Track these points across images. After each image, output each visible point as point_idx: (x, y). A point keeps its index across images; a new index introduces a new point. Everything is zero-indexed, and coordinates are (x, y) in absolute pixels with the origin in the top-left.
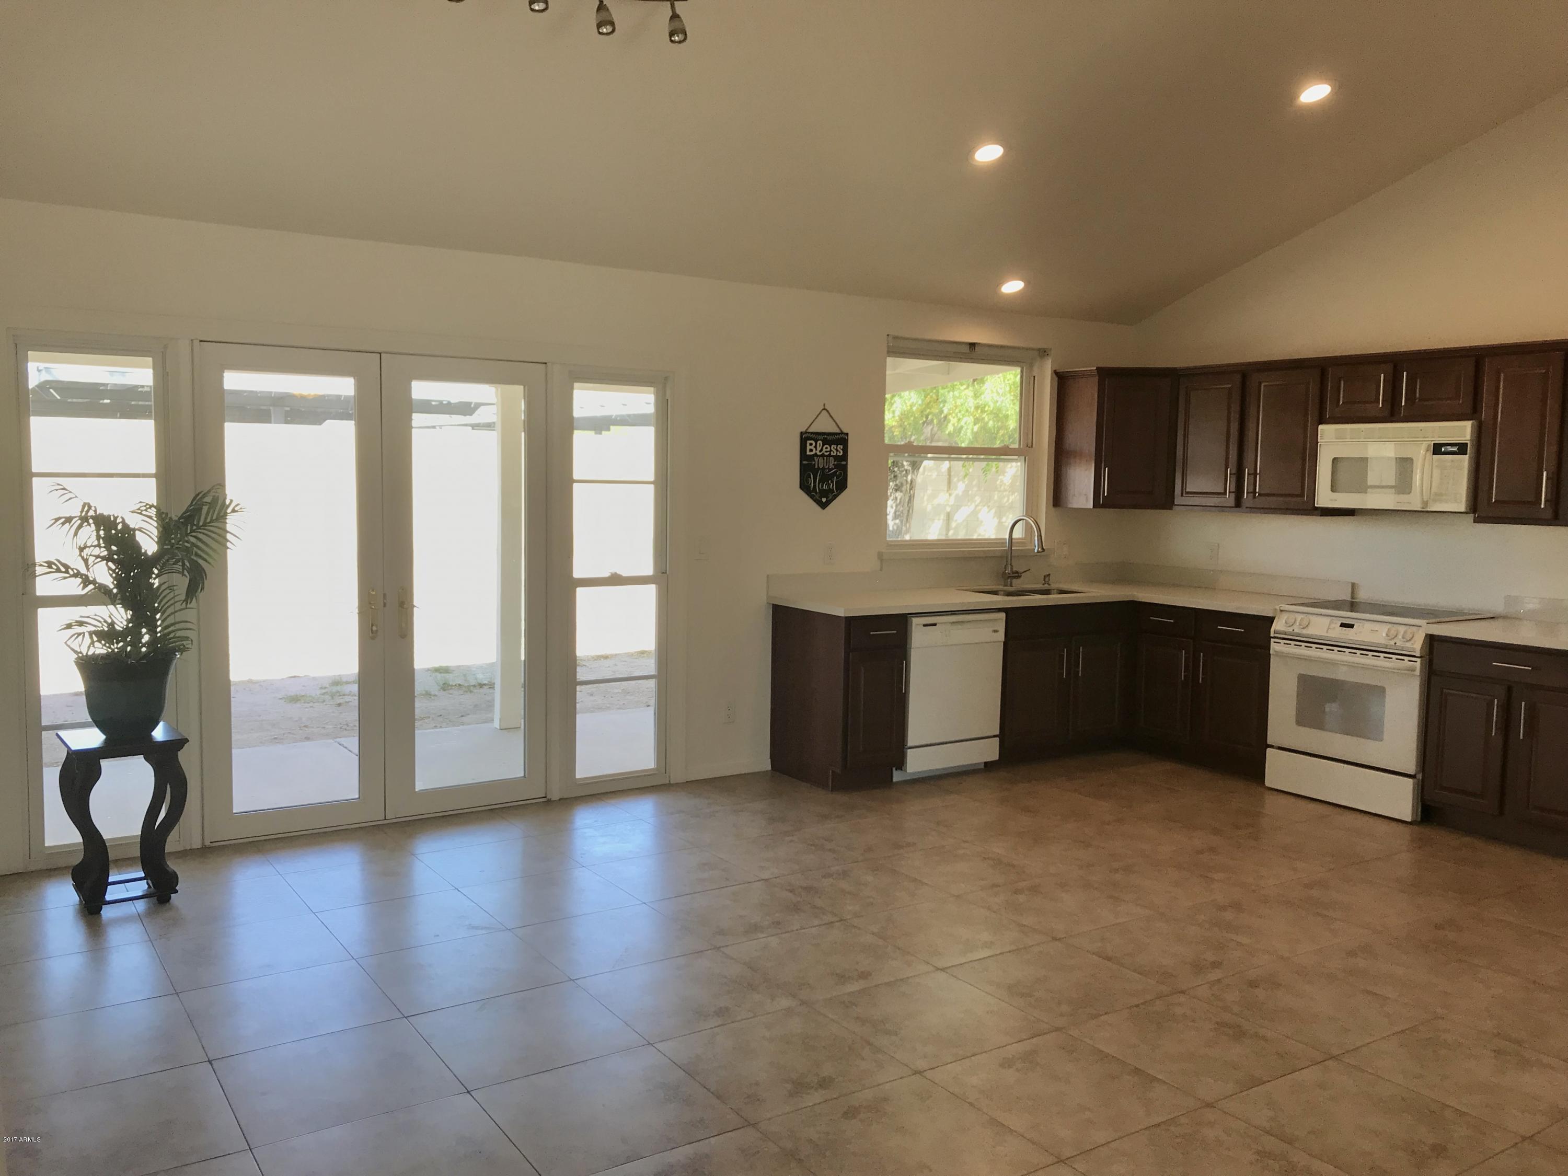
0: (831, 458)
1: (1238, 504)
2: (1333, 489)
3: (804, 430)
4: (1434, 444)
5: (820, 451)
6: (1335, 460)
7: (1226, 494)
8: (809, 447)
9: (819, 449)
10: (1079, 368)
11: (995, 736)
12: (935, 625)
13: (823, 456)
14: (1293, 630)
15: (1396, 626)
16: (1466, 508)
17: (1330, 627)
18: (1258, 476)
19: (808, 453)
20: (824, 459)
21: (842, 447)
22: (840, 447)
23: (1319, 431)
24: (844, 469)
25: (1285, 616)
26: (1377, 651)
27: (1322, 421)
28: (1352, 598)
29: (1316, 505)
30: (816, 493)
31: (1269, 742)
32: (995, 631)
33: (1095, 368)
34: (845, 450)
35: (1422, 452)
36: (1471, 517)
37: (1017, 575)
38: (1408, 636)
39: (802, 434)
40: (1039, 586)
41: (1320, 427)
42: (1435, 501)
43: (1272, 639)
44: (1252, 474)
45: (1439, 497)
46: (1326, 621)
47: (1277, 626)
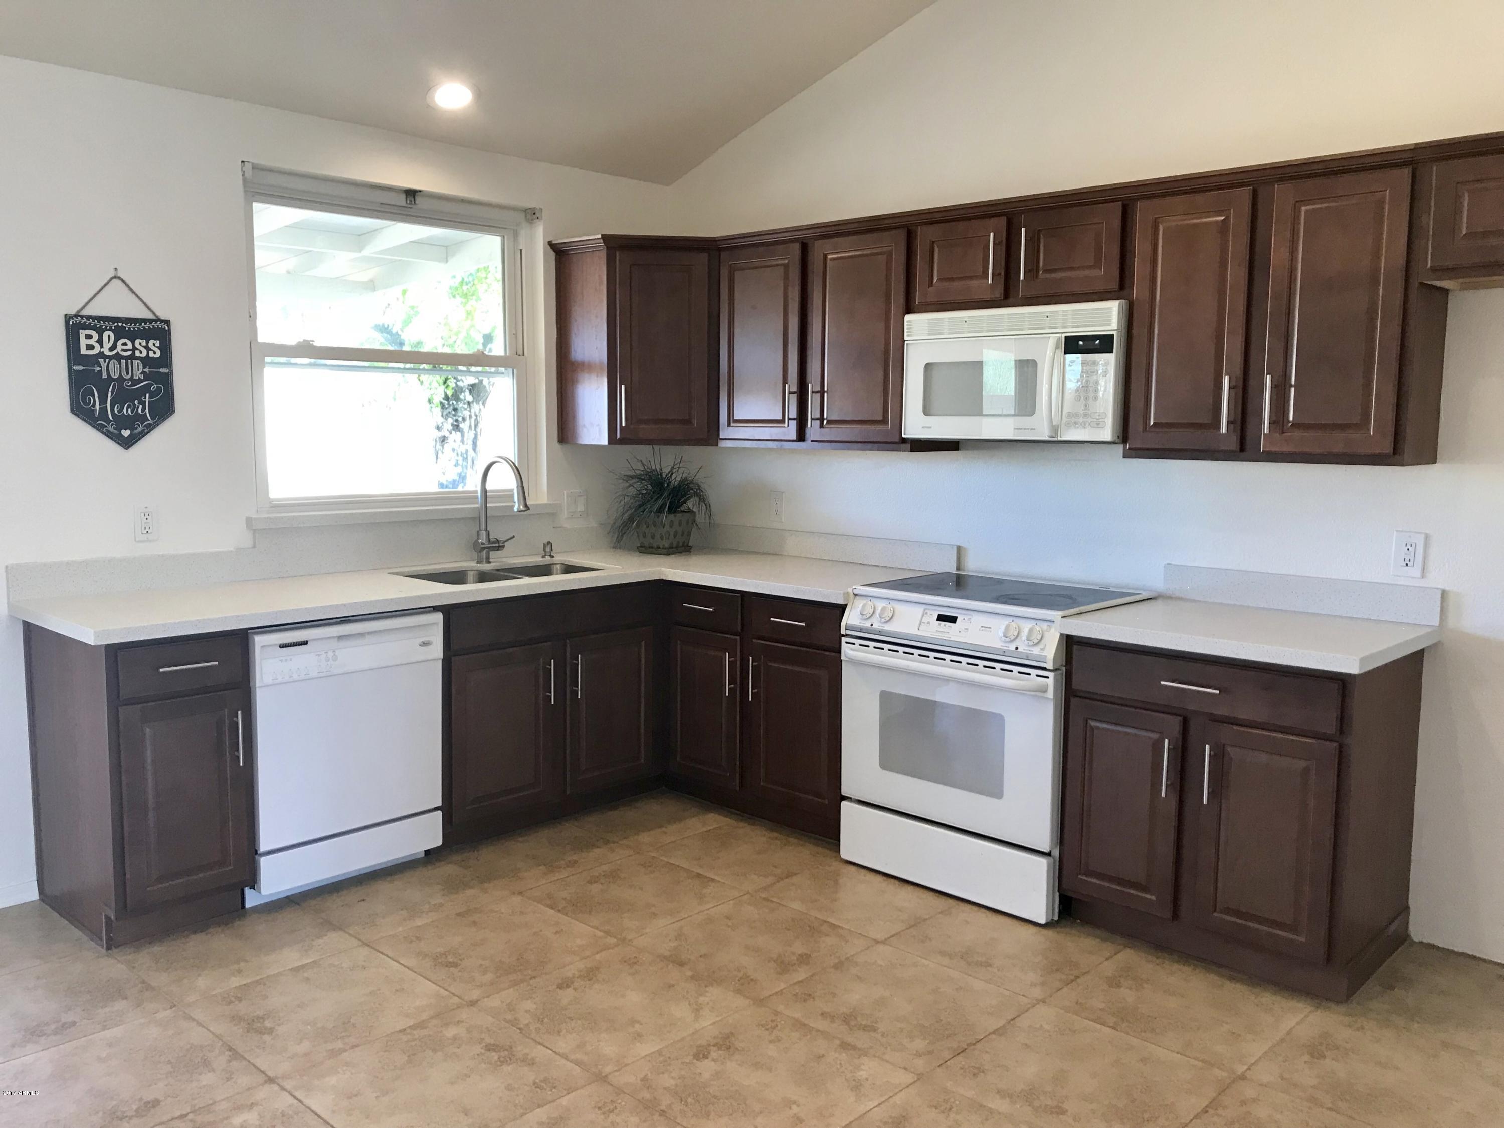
0: (136, 362)
1: (801, 436)
2: (927, 411)
3: (73, 312)
4: (1066, 338)
5: (111, 349)
6: (928, 367)
7: (784, 422)
8: (83, 342)
9: (107, 345)
10: (580, 236)
11: (436, 809)
12: (305, 643)
13: (118, 357)
14: (872, 625)
15: (1017, 620)
16: (1113, 436)
17: (923, 621)
18: (826, 394)
19: (84, 351)
20: (120, 364)
21: (158, 344)
22: (154, 344)
23: (906, 324)
24: (167, 381)
25: (859, 603)
26: (990, 660)
27: (909, 311)
28: (958, 569)
29: (903, 436)
30: (108, 421)
31: (845, 791)
32: (425, 644)
33: (600, 236)
34: (166, 348)
35: (1049, 353)
36: (1120, 448)
37: (497, 545)
38: (1036, 637)
39: (67, 318)
40: (537, 560)
41: (908, 318)
42: (1068, 425)
43: (843, 638)
44: (817, 392)
45: (1074, 420)
46: (920, 609)
47: (850, 618)
